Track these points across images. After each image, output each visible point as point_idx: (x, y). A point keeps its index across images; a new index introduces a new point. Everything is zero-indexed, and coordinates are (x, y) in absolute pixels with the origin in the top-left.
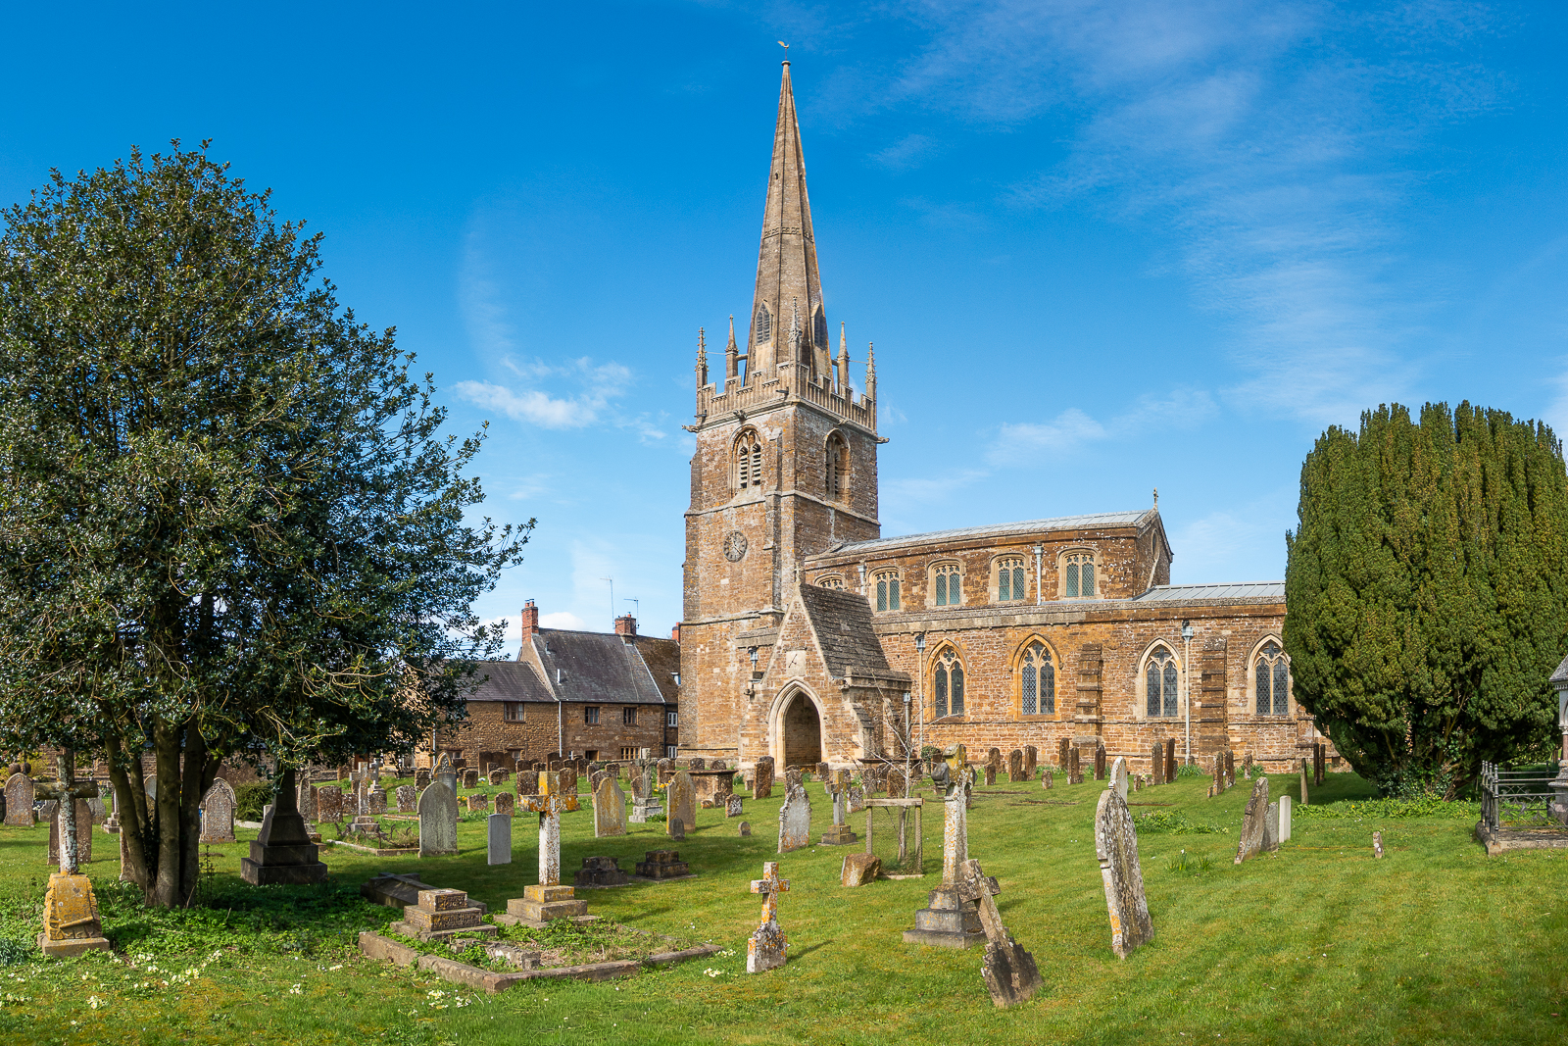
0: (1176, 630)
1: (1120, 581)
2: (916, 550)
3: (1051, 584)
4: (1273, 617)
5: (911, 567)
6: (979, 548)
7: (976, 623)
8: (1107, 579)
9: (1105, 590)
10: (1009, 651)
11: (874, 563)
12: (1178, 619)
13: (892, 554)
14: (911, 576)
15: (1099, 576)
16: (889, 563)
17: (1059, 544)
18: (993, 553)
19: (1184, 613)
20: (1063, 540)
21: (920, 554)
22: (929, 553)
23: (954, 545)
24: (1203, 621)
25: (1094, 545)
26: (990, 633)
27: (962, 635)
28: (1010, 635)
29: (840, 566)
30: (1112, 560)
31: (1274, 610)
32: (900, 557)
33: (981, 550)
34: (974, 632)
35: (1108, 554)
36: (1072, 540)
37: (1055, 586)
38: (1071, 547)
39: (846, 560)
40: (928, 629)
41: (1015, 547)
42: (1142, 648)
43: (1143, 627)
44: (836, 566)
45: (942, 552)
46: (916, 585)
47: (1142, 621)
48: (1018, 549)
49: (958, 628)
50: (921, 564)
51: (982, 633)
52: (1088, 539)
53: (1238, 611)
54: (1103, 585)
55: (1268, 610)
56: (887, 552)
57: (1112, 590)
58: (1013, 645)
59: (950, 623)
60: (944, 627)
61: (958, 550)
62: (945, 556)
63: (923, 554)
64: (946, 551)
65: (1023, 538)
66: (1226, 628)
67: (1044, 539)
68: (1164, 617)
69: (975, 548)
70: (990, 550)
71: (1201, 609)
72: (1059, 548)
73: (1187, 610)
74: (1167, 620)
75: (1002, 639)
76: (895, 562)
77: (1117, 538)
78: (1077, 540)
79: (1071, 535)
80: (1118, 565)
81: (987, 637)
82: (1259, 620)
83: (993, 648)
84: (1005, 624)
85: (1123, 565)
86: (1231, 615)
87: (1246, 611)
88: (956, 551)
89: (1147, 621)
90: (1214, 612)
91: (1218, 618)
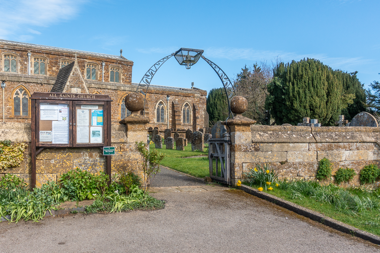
0: (165, 97)
1: (128, 79)
2: (55, 53)
3: (107, 76)
4: (187, 97)
5: (52, 59)
6: (81, 58)
7: (108, 87)
8: (124, 78)
9: (124, 81)
10: (119, 98)
11: (35, 53)
12: (166, 94)
13: (44, 52)
14: (52, 63)
15: (122, 77)
16: (42, 55)
17: (110, 63)
18: (86, 61)
19: (168, 93)
20: (111, 62)
21: (57, 55)
22: (60, 55)
23: (72, 55)
24: (172, 96)
25: (120, 66)
26: (112, 91)
27: (102, 91)
28: (119, 93)
29: (16, 50)
30: (126, 72)
31: (188, 95)
32: (47, 54)
33: (81, 59)
34: (107, 90)
35: (125, 70)
36: (114, 63)
37: (108, 77)
38: (113, 65)
39: (21, 49)
40: (90, 87)
41: (95, 61)
42: (157, 102)
43: (157, 96)
44: (14, 50)
45: (66, 56)
46: (54, 66)
47: (157, 94)
48: (95, 62)
49: (102, 88)
50: (57, 59)
51: (109, 91)
52: (119, 64)
53: (180, 94)
54: (123, 80)
55: (187, 95)
56: (42, 50)
57: (126, 82)
58: (120, 96)
59: (99, 86)
60: (96, 86)
61: (73, 57)
62: (67, 58)
63: (58, 55)
64: (68, 56)
65: (98, 58)
66: (177, 99)
67: (105, 60)
68: (163, 93)
69: (80, 58)
70: (85, 60)
71: (172, 92)
72: (110, 64)
73: (169, 92)
74: (163, 94)
75: (116, 94)
76: (45, 55)
77: (127, 65)
78: (115, 63)
79: (114, 61)
80: (128, 74)
81: (111, 92)
82: (184, 97)
83: (113, 97)
84: (118, 89)
85: (129, 74)
86: (179, 95)
87: (182, 94)
88: (72, 57)
89: (158, 94)
90: (175, 94)
91: (175, 95)
